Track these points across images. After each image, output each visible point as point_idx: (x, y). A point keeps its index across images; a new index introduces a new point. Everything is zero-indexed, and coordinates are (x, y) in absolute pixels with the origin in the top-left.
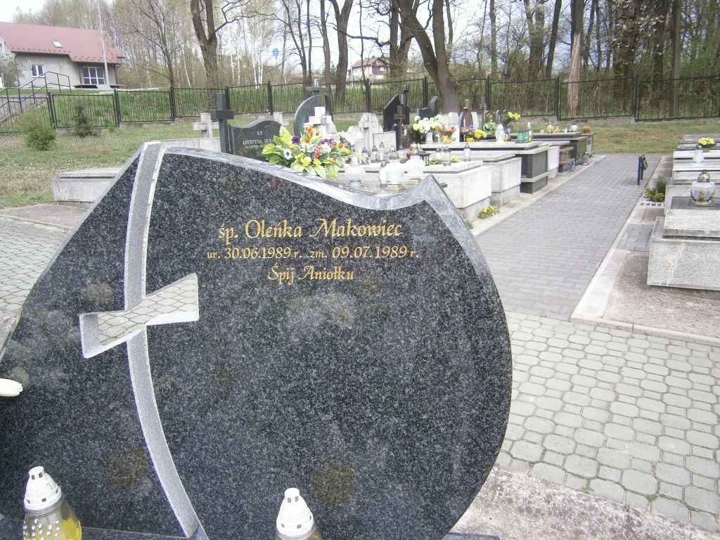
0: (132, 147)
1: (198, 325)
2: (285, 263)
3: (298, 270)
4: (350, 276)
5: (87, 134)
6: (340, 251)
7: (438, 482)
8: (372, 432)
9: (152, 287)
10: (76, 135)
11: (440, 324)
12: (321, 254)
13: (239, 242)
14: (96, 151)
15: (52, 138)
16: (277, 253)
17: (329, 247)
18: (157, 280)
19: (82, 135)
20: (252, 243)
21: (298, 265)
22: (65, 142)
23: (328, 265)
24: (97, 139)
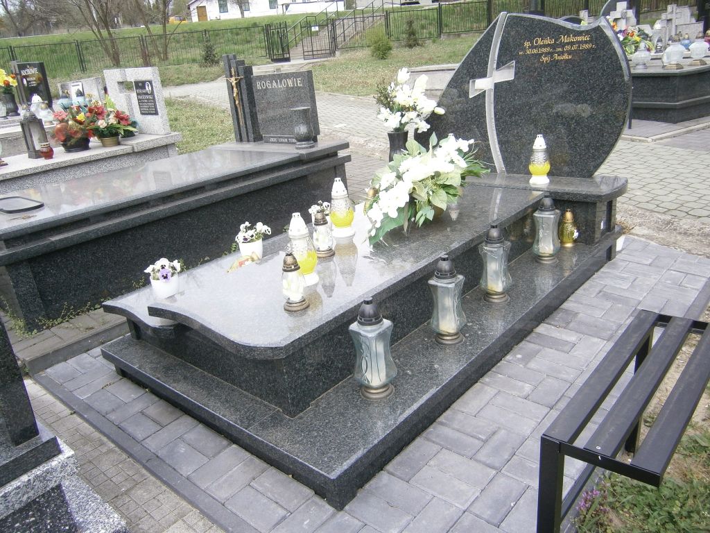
0: (452, 54)
1: (513, 81)
2: (547, 54)
3: (552, 57)
4: (570, 57)
5: (415, 45)
6: (567, 48)
7: (598, 142)
8: (574, 121)
9: (498, 67)
10: (405, 46)
11: (602, 74)
12: (560, 49)
13: (532, 47)
14: (423, 58)
15: (390, 49)
16: (545, 50)
17: (563, 47)
18: (501, 64)
19: (410, 46)
20: (536, 47)
21: (551, 54)
22: (398, 52)
23: (562, 53)
24: (423, 49)
